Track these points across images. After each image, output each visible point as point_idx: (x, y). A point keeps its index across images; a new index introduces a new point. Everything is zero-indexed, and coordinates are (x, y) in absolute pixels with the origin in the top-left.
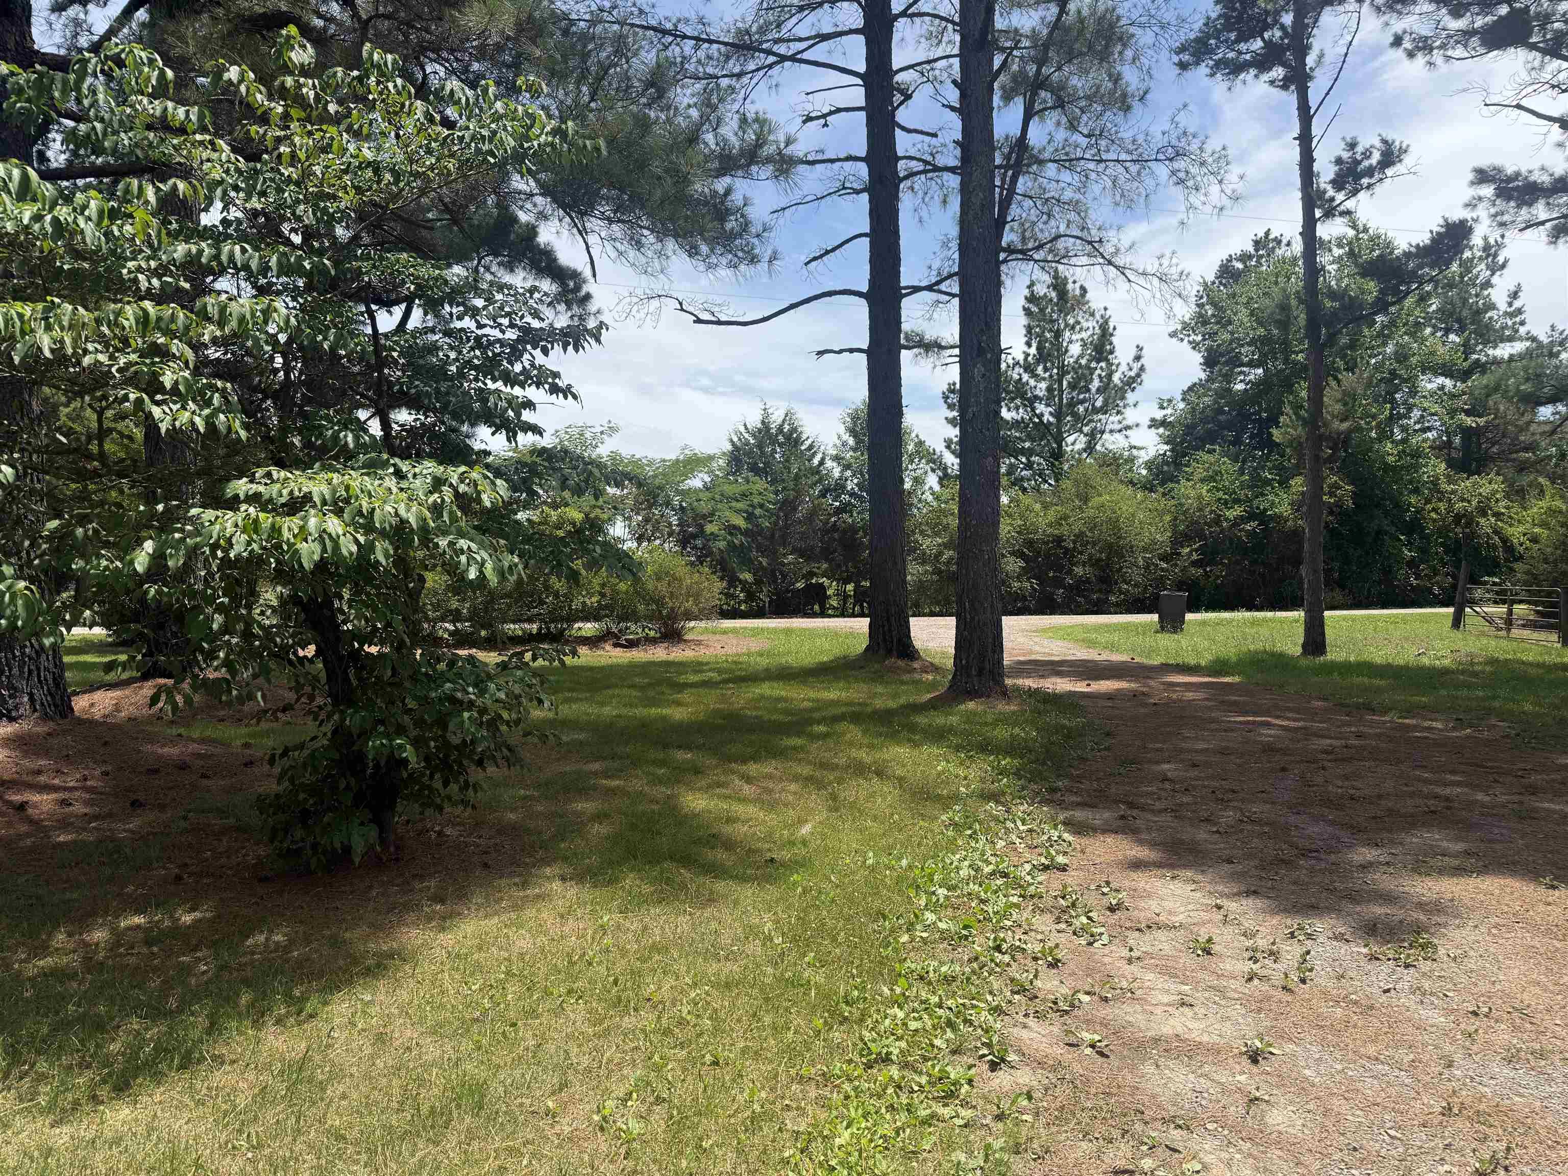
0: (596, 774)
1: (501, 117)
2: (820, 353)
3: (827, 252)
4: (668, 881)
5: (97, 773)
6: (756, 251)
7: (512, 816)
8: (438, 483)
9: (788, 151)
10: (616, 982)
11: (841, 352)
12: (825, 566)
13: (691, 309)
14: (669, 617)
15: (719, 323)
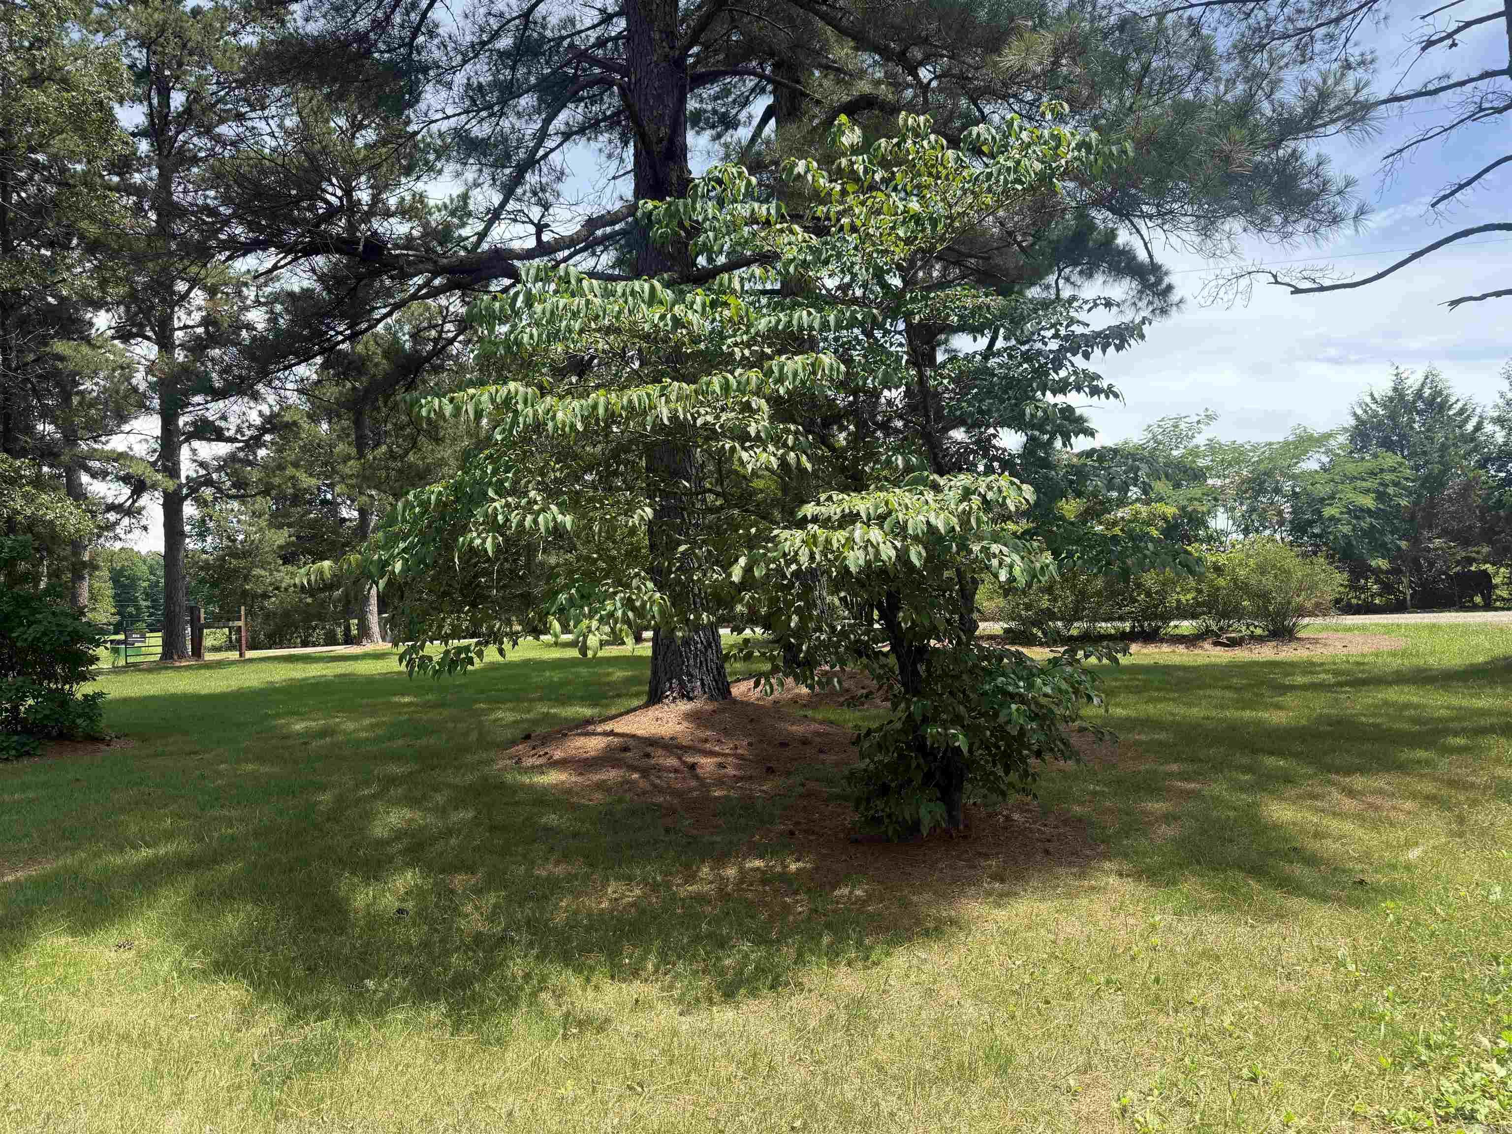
0: (1171, 775)
1: (1029, 145)
2: (1455, 303)
3: (1461, 187)
4: (1233, 890)
5: (745, 743)
6: (1339, 210)
7: (1077, 809)
8: (967, 494)
9: (1362, 97)
10: (1157, 980)
11: (1484, 297)
12: (1486, 550)
13: (1287, 280)
14: (1278, 614)
15: (1322, 289)
